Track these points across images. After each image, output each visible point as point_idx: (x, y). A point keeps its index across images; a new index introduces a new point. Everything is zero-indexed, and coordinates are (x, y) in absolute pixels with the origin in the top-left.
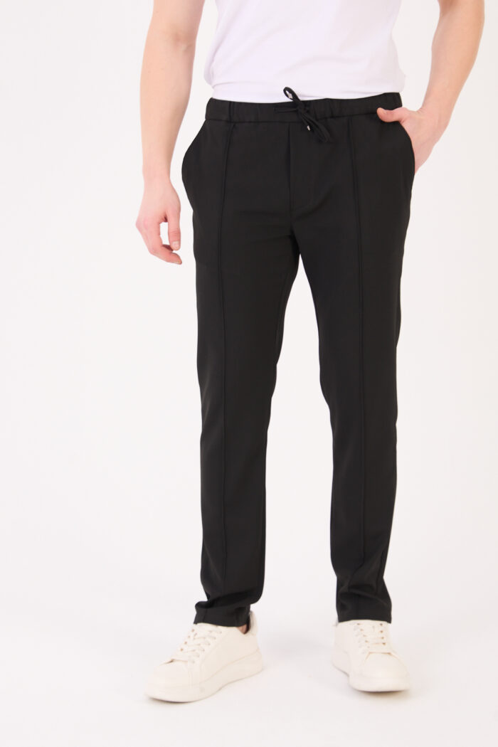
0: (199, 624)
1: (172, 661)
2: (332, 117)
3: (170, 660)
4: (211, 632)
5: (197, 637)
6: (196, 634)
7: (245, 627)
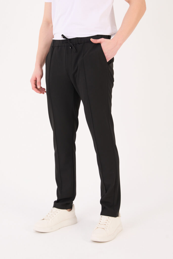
0: (54, 208)
1: (44, 219)
2: (79, 44)
3: (43, 219)
4: (56, 210)
5: (52, 212)
6: (52, 211)
7: (70, 209)
